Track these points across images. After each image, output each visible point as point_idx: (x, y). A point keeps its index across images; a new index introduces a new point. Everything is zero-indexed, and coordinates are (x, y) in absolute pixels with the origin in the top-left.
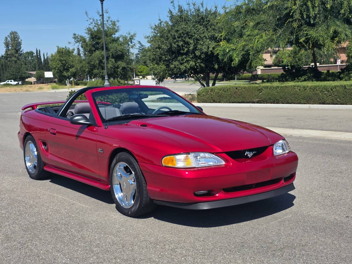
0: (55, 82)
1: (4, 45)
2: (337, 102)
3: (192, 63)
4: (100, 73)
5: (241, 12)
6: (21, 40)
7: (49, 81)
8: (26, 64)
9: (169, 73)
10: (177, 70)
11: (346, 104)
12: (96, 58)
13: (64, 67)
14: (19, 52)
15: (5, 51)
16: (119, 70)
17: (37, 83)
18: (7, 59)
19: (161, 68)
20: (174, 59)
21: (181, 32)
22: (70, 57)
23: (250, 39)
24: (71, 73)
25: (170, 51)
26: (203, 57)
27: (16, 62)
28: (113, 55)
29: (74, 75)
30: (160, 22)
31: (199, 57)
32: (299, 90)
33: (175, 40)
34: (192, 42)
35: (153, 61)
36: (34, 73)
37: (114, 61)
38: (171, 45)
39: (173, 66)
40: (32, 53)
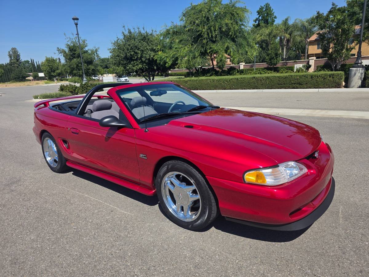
0: (46, 79)
1: (8, 57)
2: (232, 88)
3: (140, 66)
4: (78, 73)
5: (169, 33)
6: (20, 53)
7: (42, 79)
8: (25, 69)
9: (126, 72)
10: (131, 70)
11: (238, 89)
12: (74, 64)
13: (51, 70)
14: (19, 61)
15: (9, 60)
16: (90, 71)
17: (34, 80)
18: (11, 66)
19: (120, 69)
20: (128, 63)
21: (132, 45)
22: (55, 63)
23: (177, 50)
24: (57, 73)
25: (126, 58)
26: (147, 62)
27: (18, 67)
28: (85, 61)
29: (59, 75)
30: (118, 39)
31: (145, 62)
32: (210, 81)
33: (129, 51)
34: (139, 52)
35: (115, 65)
36: (31, 74)
37: (87, 65)
38: (126, 54)
39: (129, 67)
40: (28, 62)
